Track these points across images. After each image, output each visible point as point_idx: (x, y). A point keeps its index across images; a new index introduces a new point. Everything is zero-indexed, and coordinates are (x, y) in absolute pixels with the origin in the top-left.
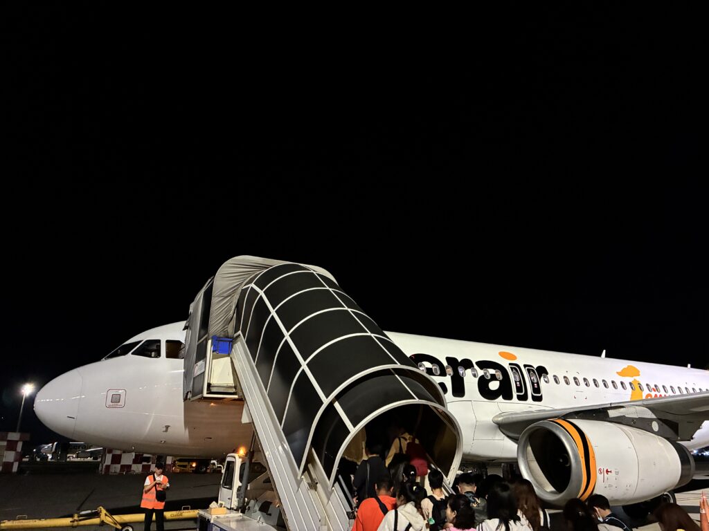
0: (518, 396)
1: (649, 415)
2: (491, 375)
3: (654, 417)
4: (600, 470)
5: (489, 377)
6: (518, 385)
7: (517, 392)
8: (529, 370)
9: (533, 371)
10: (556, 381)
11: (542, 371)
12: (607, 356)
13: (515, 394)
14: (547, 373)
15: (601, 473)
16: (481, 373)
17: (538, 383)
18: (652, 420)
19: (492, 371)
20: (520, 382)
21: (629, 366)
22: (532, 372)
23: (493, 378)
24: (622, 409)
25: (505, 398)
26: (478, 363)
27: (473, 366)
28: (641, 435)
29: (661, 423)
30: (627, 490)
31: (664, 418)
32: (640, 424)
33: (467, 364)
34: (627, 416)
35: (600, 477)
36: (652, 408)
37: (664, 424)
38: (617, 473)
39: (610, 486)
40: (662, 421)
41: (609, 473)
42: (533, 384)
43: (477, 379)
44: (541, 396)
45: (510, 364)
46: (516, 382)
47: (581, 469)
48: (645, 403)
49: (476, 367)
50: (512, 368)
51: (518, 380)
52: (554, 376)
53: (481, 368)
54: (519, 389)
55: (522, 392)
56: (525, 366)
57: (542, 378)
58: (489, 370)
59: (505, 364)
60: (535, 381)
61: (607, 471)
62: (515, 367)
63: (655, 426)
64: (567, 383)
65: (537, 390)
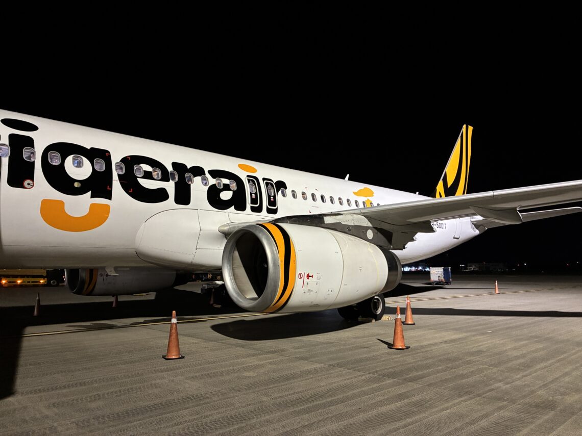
0: (252, 207)
1: (366, 223)
2: (224, 184)
3: (370, 225)
4: (300, 274)
5: (222, 187)
6: (254, 197)
7: (252, 203)
8: (267, 184)
9: (272, 185)
10: (294, 196)
11: (281, 185)
12: (350, 179)
13: (249, 205)
14: (286, 188)
15: (301, 278)
16: (212, 181)
17: (274, 197)
18: (367, 228)
19: (225, 181)
20: (256, 194)
21: (365, 188)
22: (270, 186)
23: (227, 188)
24: (339, 216)
25: (236, 209)
26: (210, 172)
27: (205, 174)
28: (352, 240)
29: (376, 231)
30: (328, 295)
31: (379, 227)
32: (356, 232)
33: (198, 171)
34: (343, 223)
35: (299, 282)
36: (368, 217)
37: (379, 233)
38: (319, 278)
39: (309, 291)
40: (378, 230)
41: (310, 278)
42: (269, 197)
43: (208, 187)
44: (277, 208)
45: (248, 176)
46: (251, 194)
47: (278, 273)
48: (362, 211)
49: (208, 175)
50: (249, 180)
51: (254, 192)
52: (293, 191)
53: (214, 177)
54: (254, 201)
55: (257, 204)
56: (264, 179)
57: (280, 192)
58: (222, 179)
59: (243, 176)
60: (273, 194)
61: (308, 276)
62: (253, 180)
63: (370, 234)
64: (305, 198)
65: (272, 202)
